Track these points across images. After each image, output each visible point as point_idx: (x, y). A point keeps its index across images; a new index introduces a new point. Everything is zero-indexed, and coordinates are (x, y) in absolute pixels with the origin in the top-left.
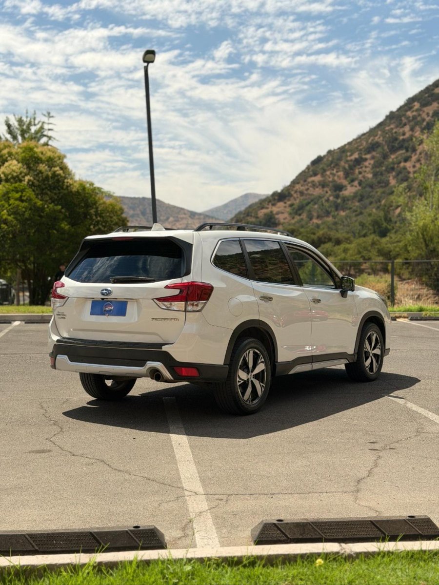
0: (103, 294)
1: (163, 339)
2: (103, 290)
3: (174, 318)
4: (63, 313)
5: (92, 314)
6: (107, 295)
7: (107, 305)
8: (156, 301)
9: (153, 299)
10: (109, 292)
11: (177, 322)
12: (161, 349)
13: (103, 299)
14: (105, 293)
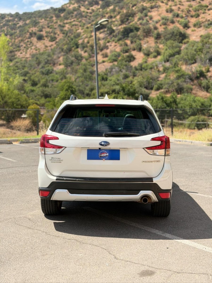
0: (101, 144)
1: (148, 175)
2: (102, 142)
3: (158, 160)
4: (60, 158)
5: (88, 158)
6: (105, 146)
7: (102, 152)
8: (146, 149)
9: (143, 148)
10: (107, 143)
11: (159, 163)
12: (153, 182)
13: (100, 149)
14: (104, 144)
